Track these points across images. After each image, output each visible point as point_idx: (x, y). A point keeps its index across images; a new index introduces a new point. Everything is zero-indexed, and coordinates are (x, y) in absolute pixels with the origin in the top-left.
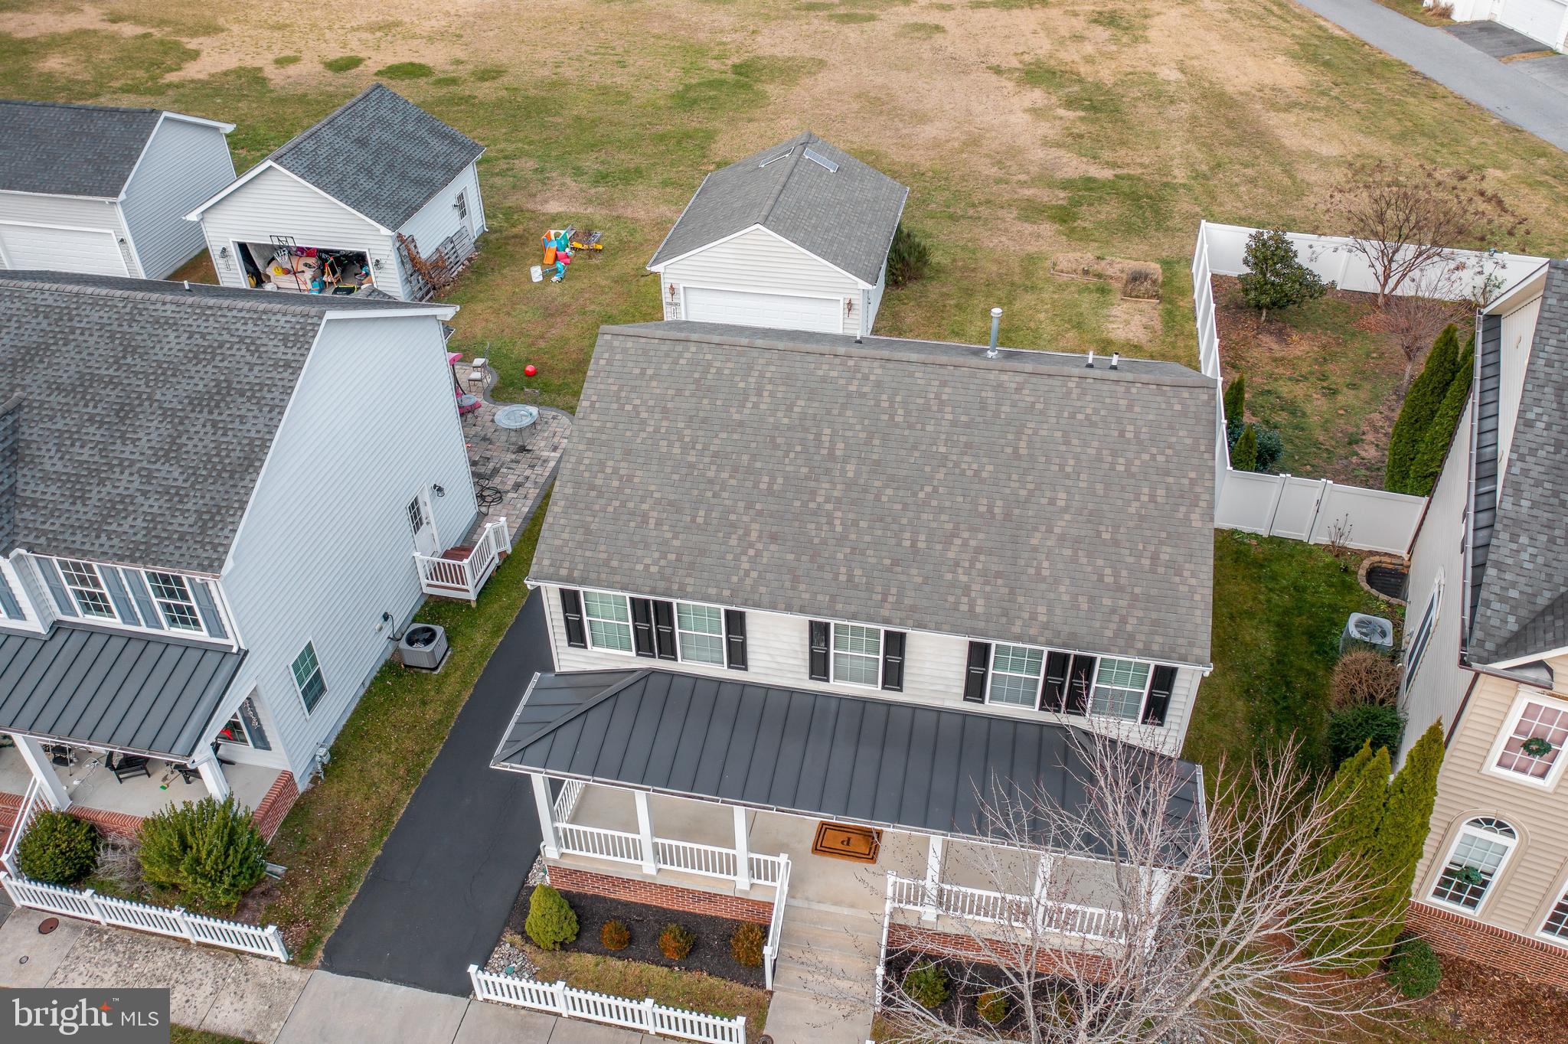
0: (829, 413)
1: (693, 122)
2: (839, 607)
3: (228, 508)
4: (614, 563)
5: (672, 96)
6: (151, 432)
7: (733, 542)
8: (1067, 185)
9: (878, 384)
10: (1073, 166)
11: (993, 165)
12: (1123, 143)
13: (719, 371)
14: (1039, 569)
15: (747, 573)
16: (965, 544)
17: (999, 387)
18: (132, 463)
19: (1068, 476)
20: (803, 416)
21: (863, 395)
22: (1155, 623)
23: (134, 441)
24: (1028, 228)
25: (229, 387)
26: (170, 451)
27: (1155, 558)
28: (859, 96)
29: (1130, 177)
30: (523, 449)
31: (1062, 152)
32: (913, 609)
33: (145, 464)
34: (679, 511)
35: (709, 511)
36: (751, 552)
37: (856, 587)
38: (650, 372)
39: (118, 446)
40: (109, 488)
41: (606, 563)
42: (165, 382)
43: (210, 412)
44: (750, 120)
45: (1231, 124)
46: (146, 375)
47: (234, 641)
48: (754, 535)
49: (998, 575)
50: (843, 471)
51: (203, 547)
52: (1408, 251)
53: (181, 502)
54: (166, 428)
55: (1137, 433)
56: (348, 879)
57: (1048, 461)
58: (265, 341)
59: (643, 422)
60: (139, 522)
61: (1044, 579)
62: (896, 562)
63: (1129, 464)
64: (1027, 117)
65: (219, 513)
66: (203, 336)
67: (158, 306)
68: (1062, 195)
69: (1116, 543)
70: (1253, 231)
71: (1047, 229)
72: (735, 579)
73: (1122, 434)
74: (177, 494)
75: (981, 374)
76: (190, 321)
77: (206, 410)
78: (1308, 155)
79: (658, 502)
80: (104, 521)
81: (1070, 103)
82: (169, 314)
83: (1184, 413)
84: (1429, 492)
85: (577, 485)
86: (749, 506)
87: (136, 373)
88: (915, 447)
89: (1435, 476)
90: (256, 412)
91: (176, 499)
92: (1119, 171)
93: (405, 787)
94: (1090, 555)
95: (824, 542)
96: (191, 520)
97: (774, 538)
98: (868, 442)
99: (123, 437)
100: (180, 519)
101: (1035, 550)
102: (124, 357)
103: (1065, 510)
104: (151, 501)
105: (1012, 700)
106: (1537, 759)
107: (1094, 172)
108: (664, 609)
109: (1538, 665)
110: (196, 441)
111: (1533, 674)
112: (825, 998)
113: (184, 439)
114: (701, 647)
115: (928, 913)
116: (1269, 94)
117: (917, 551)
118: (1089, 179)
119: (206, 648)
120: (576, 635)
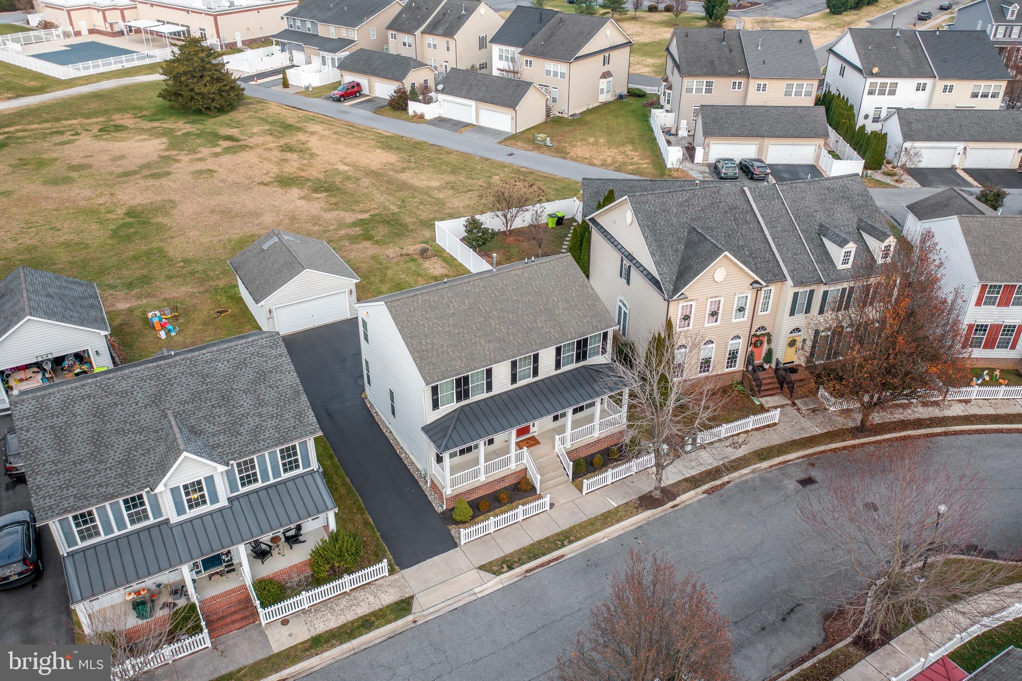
0: (476, 300)
2: (520, 353)
3: (304, 410)
4: (449, 369)
5: (111, 238)
6: (245, 400)
7: (479, 348)
8: (355, 225)
11: (314, 225)
12: (357, 202)
13: (434, 301)
14: (563, 320)
15: (490, 354)
16: (541, 321)
17: (517, 275)
18: (248, 413)
19: (552, 292)
20: (470, 304)
22: (599, 321)
23: (241, 406)
24: (359, 246)
25: (263, 372)
26: (260, 403)
27: (588, 305)
28: (212, 212)
29: (376, 215)
31: (337, 212)
32: (541, 344)
33: (253, 412)
35: (465, 342)
36: (486, 348)
37: (522, 345)
38: (412, 309)
40: (247, 426)
42: (234, 381)
43: (265, 384)
44: (172, 238)
45: (389, 182)
46: (223, 382)
47: (314, 468)
48: (483, 343)
50: (494, 315)
51: (306, 426)
53: (282, 417)
55: (561, 274)
57: (545, 290)
58: (263, 351)
60: (271, 431)
61: (566, 322)
62: (527, 334)
63: (564, 283)
64: (303, 201)
65: (302, 413)
66: (234, 359)
67: (202, 356)
68: (357, 229)
69: (576, 305)
70: (466, 219)
71: (367, 244)
72: (488, 358)
74: (278, 415)
76: (223, 356)
77: (261, 383)
78: (430, 187)
79: (447, 346)
80: (256, 436)
81: (316, 190)
82: (210, 357)
86: (475, 336)
87: (217, 383)
88: (508, 300)
91: (279, 417)
92: (372, 213)
94: (573, 311)
95: (504, 337)
97: (489, 341)
98: (494, 304)
99: (234, 407)
101: (559, 315)
102: (205, 380)
103: (558, 301)
104: (269, 422)
105: (568, 364)
106: (687, 322)
107: (360, 216)
108: (466, 379)
109: (682, 294)
110: (268, 395)
111: (682, 297)
112: (555, 486)
113: (262, 397)
114: (478, 389)
115: (568, 445)
116: (391, 167)
117: (530, 329)
118: (361, 220)
119: (301, 476)
120: (435, 405)
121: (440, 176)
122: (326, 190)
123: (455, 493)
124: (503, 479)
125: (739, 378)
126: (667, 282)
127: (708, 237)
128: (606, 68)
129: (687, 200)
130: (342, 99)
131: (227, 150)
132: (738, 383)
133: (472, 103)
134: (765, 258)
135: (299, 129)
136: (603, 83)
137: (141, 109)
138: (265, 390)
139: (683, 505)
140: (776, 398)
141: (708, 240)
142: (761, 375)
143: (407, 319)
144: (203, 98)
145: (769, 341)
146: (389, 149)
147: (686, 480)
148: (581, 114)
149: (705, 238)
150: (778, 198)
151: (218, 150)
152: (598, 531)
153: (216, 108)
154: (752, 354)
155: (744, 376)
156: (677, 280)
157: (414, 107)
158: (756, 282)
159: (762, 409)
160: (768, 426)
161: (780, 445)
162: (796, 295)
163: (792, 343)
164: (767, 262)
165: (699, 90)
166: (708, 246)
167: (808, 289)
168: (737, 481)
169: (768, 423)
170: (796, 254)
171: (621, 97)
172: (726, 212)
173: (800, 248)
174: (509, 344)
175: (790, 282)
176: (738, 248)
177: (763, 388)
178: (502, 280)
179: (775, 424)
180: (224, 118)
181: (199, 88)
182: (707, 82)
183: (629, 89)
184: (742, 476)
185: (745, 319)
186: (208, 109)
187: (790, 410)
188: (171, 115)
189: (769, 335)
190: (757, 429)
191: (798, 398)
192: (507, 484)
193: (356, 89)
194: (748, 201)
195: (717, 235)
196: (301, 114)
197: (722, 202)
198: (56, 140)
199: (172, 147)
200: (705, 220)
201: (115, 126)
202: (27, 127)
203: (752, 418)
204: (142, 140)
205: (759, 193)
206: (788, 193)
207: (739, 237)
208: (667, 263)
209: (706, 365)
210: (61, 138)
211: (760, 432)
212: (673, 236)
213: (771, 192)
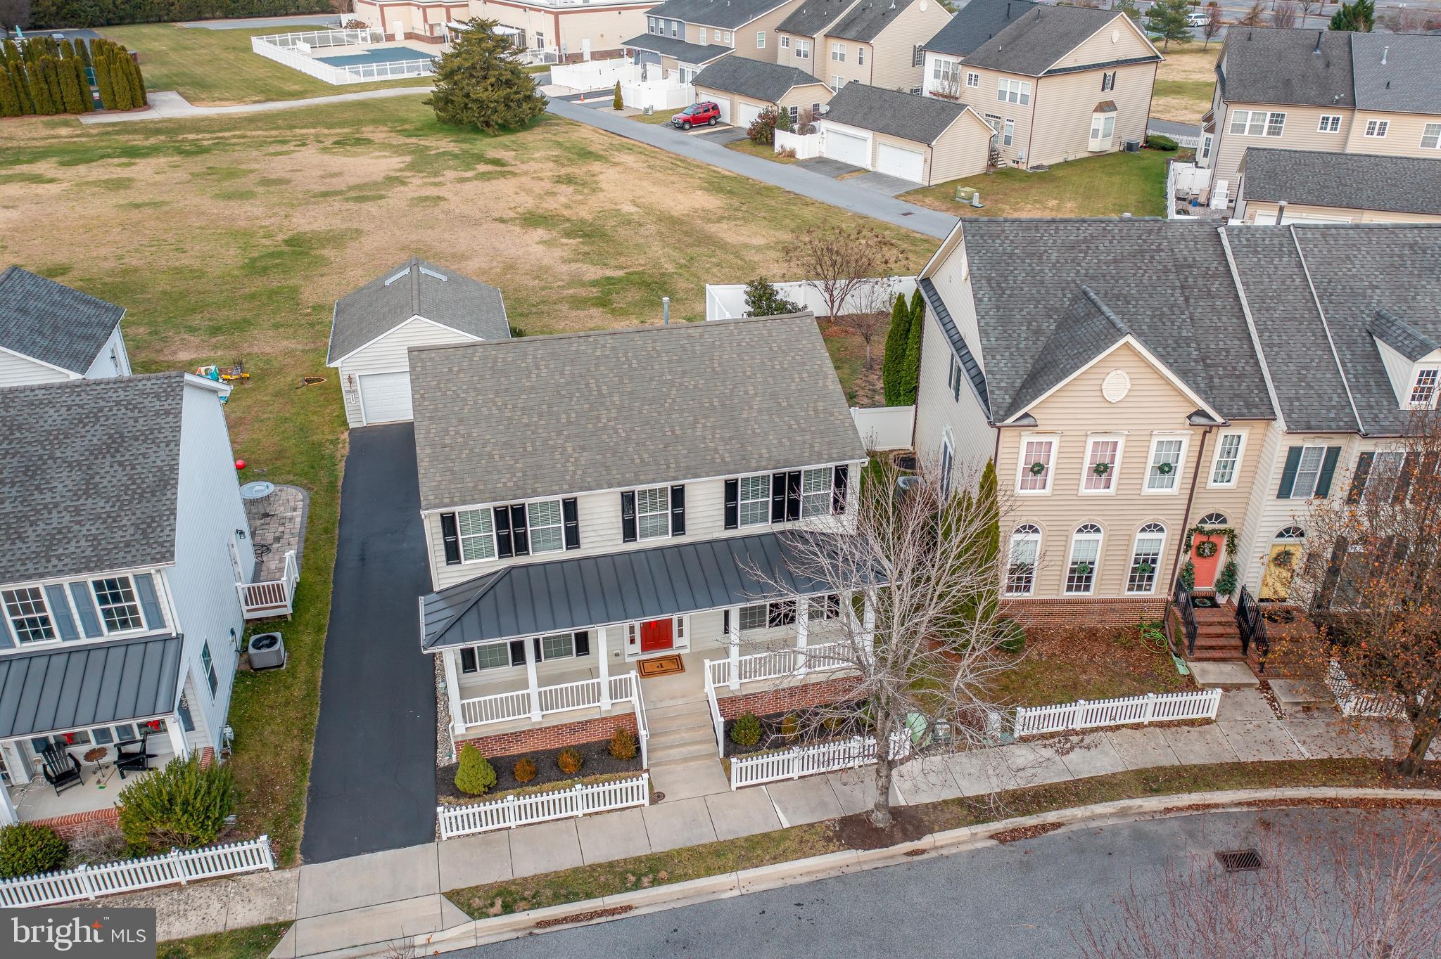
0: (588, 370)
2: (642, 477)
3: (161, 516)
4: (481, 487)
5: (243, 267)
6: (64, 480)
7: (558, 456)
8: (594, 283)
9: (613, 348)
10: (593, 272)
11: (534, 279)
12: (620, 254)
13: (504, 360)
14: (753, 430)
15: (574, 472)
16: (704, 426)
17: (689, 336)
18: (56, 505)
19: (749, 377)
20: (573, 375)
22: (829, 443)
23: (51, 490)
24: (582, 313)
25: (122, 436)
27: (815, 410)
28: (403, 249)
29: (636, 273)
30: (266, 515)
31: (580, 265)
32: (688, 468)
33: (69, 503)
34: (513, 446)
35: (533, 443)
36: (572, 460)
37: (648, 464)
39: (37, 496)
40: (42, 526)
41: (475, 487)
42: (61, 444)
43: (113, 457)
44: (323, 276)
45: (686, 234)
46: (41, 443)
47: (171, 628)
48: (570, 450)
49: (731, 438)
50: (613, 402)
51: (150, 546)
52: (842, 283)
53: (115, 521)
54: (77, 475)
55: (779, 347)
56: (291, 808)
57: (735, 371)
58: (141, 400)
60: (83, 543)
61: (758, 435)
62: (667, 445)
63: (781, 364)
64: (541, 247)
65: (154, 521)
68: (594, 290)
69: (791, 407)
70: (744, 284)
71: (595, 312)
72: (568, 477)
73: (771, 349)
74: (109, 517)
75: (675, 332)
77: (108, 456)
78: (746, 246)
79: (495, 444)
80: (49, 549)
81: (568, 234)
83: (801, 331)
84: (915, 402)
85: (433, 446)
86: (559, 434)
87: (30, 443)
88: (651, 379)
89: (916, 389)
90: (155, 449)
91: (110, 520)
92: (627, 271)
93: (304, 740)
94: (779, 416)
95: (617, 443)
96: (131, 531)
97: (583, 448)
98: (621, 381)
99: (38, 489)
100: (120, 533)
101: (747, 420)
102: (12, 434)
103: (756, 395)
104: (87, 526)
105: (754, 521)
106: (1039, 477)
107: (609, 273)
108: (519, 512)
109: (1026, 415)
110: (109, 478)
111: (1025, 422)
112: (685, 760)
113: (97, 479)
114: (546, 540)
115: (734, 684)
116: (702, 214)
117: (677, 436)
118: (608, 278)
119: (145, 642)
120: (453, 554)
121: (773, 232)
122: (585, 235)
123: (473, 735)
124: (583, 725)
125: (1158, 616)
126: (1000, 388)
127: (1105, 308)
128: (1107, 96)
129: (1085, 240)
130: (687, 126)
131: (483, 176)
132: (1153, 625)
133: (869, 135)
134: (1235, 369)
135: (598, 157)
136: (1099, 121)
137: (404, 121)
138: (107, 469)
139: (933, 854)
140: (1227, 668)
141: (1103, 313)
142: (1200, 615)
143: (439, 384)
144: (481, 108)
145: (1232, 549)
146: (717, 191)
147: (961, 802)
148: (1051, 167)
149: (1099, 309)
150: (1290, 253)
151: (469, 174)
152: (723, 870)
153: (497, 123)
154: (1189, 569)
155: (1167, 612)
156: (1023, 387)
157: (783, 139)
158: (1201, 413)
159: (1190, 684)
160: (1192, 723)
161: (1203, 768)
162: (1294, 453)
163: (1282, 559)
164: (1238, 377)
165: (1256, 129)
166: (1099, 324)
167: (1324, 444)
168: (1074, 827)
169: (1190, 716)
170: (1307, 368)
171: (1130, 147)
172: (1166, 271)
173: (1321, 358)
174: (621, 458)
175: (1281, 424)
176: (1176, 342)
177: (1199, 642)
178: (654, 341)
179: (1208, 721)
180: (506, 139)
181: (479, 92)
182: (1272, 115)
183: (1147, 136)
184: (1093, 818)
185: (1175, 490)
186: (488, 124)
187: (1254, 700)
188: (440, 130)
189: (1231, 534)
190: (1161, 725)
191: (1278, 676)
192: (593, 739)
193: (711, 113)
194: (1224, 254)
195: (1136, 313)
196: (617, 140)
197: (1162, 250)
198: (272, 149)
199: (412, 167)
200: (1117, 281)
201: (358, 139)
202: (249, 133)
203: (1151, 699)
204: (378, 157)
205: (1248, 240)
206: (1316, 246)
207: (1184, 321)
208: (1011, 354)
209: (1081, 575)
210: (278, 148)
211: (1168, 732)
212: (1039, 303)
213: (1276, 241)
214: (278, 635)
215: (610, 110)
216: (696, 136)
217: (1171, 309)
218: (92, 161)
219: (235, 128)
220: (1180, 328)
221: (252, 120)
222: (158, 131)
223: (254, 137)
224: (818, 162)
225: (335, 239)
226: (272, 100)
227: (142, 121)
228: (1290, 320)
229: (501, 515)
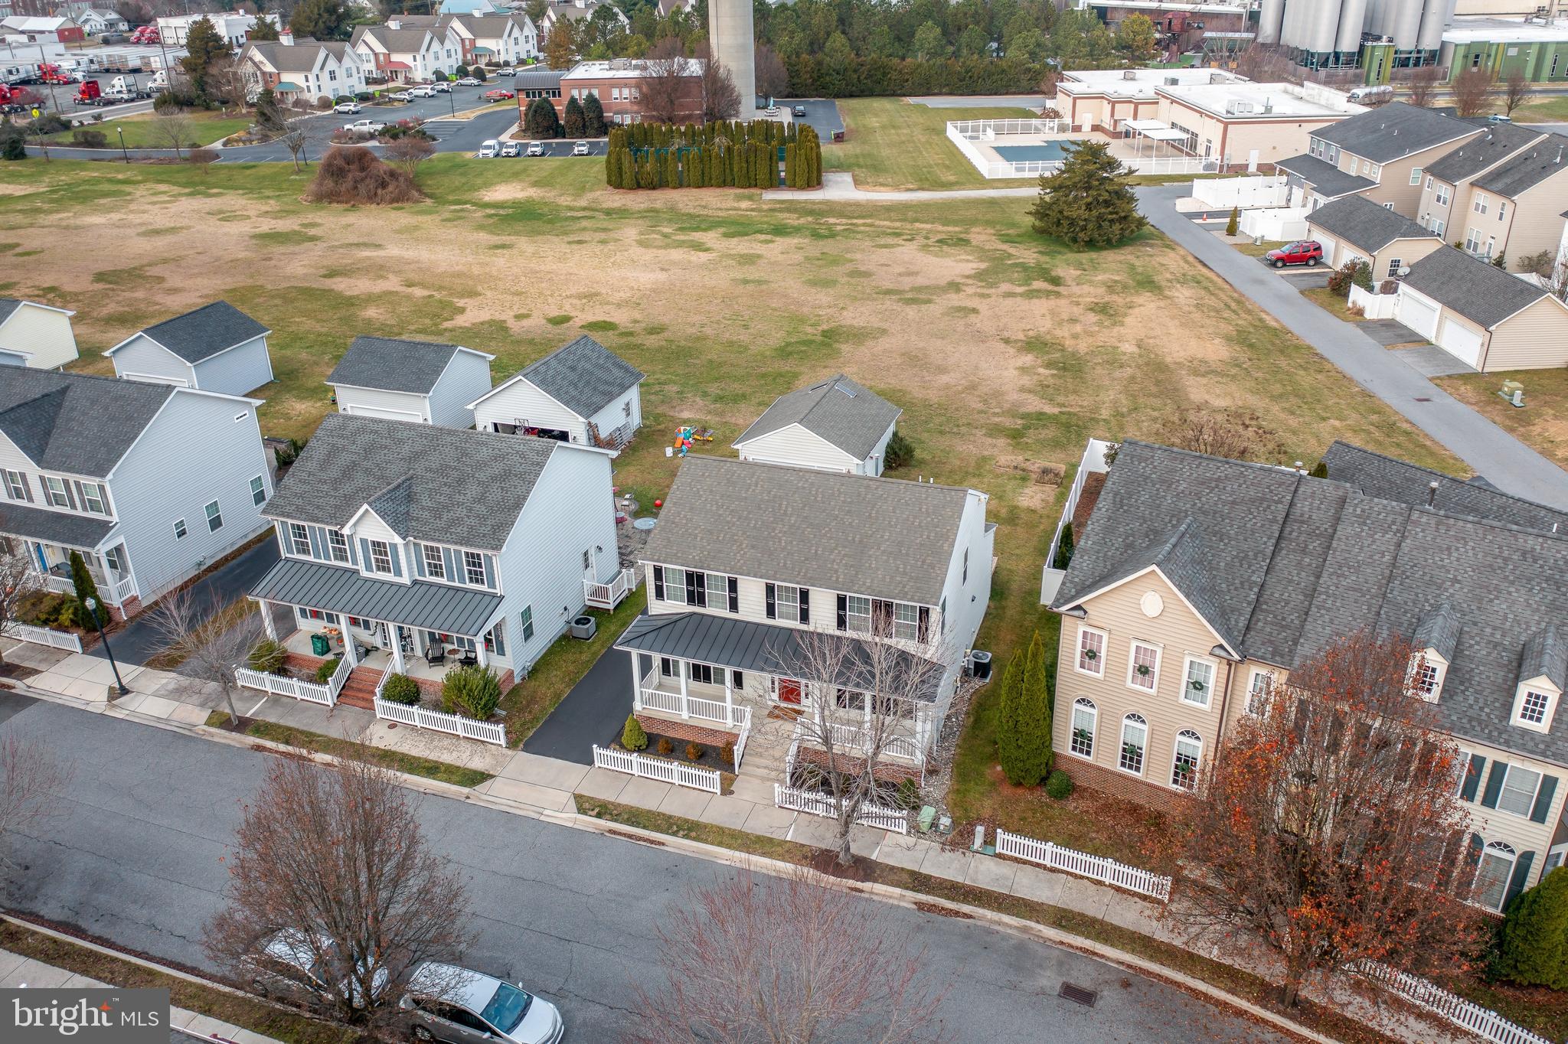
1: (786, 367)
2: (780, 577)
3: (506, 524)
4: (680, 555)
5: (776, 350)
6: (472, 490)
7: (735, 548)
8: (1024, 416)
10: (1035, 404)
11: (981, 402)
12: (1075, 392)
14: (870, 564)
15: (739, 561)
16: (840, 552)
18: (463, 504)
19: (891, 526)
21: (804, 488)
22: (918, 588)
23: (464, 494)
24: (989, 440)
25: (510, 473)
26: (481, 499)
27: (924, 562)
28: (903, 354)
29: (1069, 413)
31: (1030, 396)
32: (811, 578)
33: (469, 504)
34: (711, 534)
35: (725, 535)
36: (742, 552)
37: (787, 568)
38: (707, 474)
39: (457, 496)
40: (452, 514)
41: (675, 555)
42: (481, 469)
43: (501, 483)
44: (825, 367)
45: (1158, 383)
46: (472, 466)
47: (498, 591)
48: (744, 545)
49: (852, 566)
50: (789, 520)
53: (485, 521)
54: (480, 489)
55: (927, 509)
56: (536, 719)
57: (884, 520)
58: (529, 453)
59: (701, 496)
60: (465, 529)
61: (872, 568)
62: (807, 559)
63: (920, 522)
64: (1016, 373)
65: (502, 526)
66: (500, 450)
68: (1020, 422)
69: (907, 555)
70: (1109, 444)
71: (1002, 442)
72: (733, 563)
76: (494, 443)
77: (499, 482)
78: (1203, 405)
79: (703, 530)
80: (449, 527)
81: (1049, 365)
82: (484, 439)
83: (951, 502)
85: (667, 521)
86: (744, 533)
87: (467, 465)
88: (824, 511)
90: (522, 484)
91: (483, 519)
92: (1064, 409)
93: (568, 685)
94: (895, 559)
95: (775, 549)
96: (489, 528)
97: (753, 547)
98: (803, 508)
99: (459, 492)
100: (484, 528)
101: (870, 556)
102: (462, 458)
103: (887, 540)
104: (472, 520)
105: (858, 629)
106: (1094, 662)
107: (1047, 409)
108: (700, 577)
109: (1078, 608)
110: (493, 495)
111: (1076, 613)
113: (488, 494)
114: (717, 601)
116: (1196, 365)
118: (1042, 413)
119: (484, 594)
120: (659, 594)
122: (1063, 368)
123: (646, 713)
124: (713, 732)
126: (1071, 582)
129: (1219, 479)
130: (1280, 264)
131: (1028, 293)
133: (1437, 306)
134: (1284, 619)
135: (1155, 288)
138: (495, 490)
139: (866, 895)
141: (1166, 544)
144: (1071, 224)
146: (1238, 343)
147: (912, 873)
151: (1021, 290)
153: (1083, 240)
157: (1357, 295)
158: (1223, 646)
160: (1146, 898)
164: (1282, 626)
166: (1157, 552)
168: (979, 923)
176: (1242, 583)
179: (1160, 903)
184: (999, 923)
185: (1207, 707)
186: (1073, 239)
190: (1118, 889)
193: (1310, 253)
195: (1223, 551)
196: (1195, 270)
197: (1281, 503)
198: (882, 241)
199: (980, 276)
200: (1223, 520)
201: (961, 239)
202: (877, 223)
203: (1109, 863)
204: (961, 261)
205: (1363, 511)
206: (1423, 531)
207: (1261, 567)
208: (1098, 558)
209: (1131, 755)
210: (890, 240)
211: (1119, 896)
212: (1145, 521)
213: (1390, 519)
214: (593, 619)
215: (1221, 235)
216: (1282, 276)
217: (1256, 555)
218: (747, 234)
219: (871, 216)
220: (1253, 572)
221: (889, 209)
222: (811, 213)
223: (879, 227)
224: (1383, 325)
225: (858, 336)
226: (923, 189)
227: (806, 201)
228: (1355, 590)
229: (690, 576)
